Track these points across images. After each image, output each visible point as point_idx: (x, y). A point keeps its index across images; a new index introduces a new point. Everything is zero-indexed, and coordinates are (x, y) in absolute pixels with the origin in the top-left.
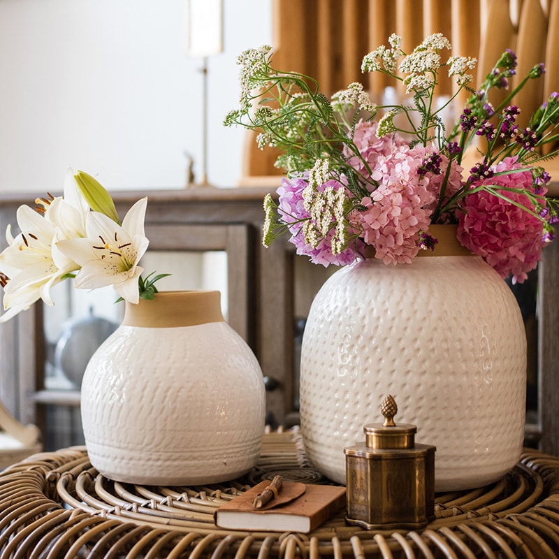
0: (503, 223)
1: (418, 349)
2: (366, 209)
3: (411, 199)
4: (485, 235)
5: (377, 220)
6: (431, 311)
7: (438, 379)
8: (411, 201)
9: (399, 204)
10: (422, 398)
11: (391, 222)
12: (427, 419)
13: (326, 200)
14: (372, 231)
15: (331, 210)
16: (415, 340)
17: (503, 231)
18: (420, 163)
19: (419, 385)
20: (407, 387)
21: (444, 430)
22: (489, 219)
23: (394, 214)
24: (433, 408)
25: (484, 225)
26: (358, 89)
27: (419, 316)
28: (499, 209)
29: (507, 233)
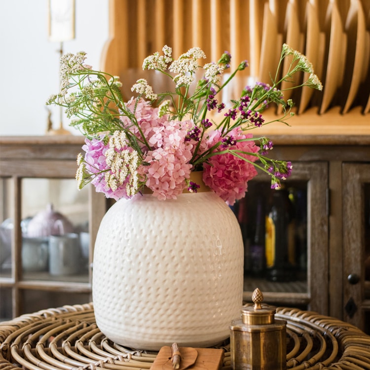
0: (236, 172)
1: (183, 257)
2: (149, 164)
3: (180, 158)
4: (223, 180)
5: (157, 172)
6: (191, 231)
7: (196, 276)
8: (179, 159)
9: (172, 162)
10: (185, 289)
11: (167, 174)
12: (189, 303)
13: (123, 158)
14: (153, 179)
15: (127, 166)
16: (181, 251)
17: (235, 177)
18: (185, 133)
19: (184, 281)
20: (176, 282)
21: (199, 309)
22: (227, 169)
23: (169, 168)
24: (192, 295)
25: (223, 173)
26: (145, 83)
27: (184, 234)
28: (234, 163)
29: (237, 178)
